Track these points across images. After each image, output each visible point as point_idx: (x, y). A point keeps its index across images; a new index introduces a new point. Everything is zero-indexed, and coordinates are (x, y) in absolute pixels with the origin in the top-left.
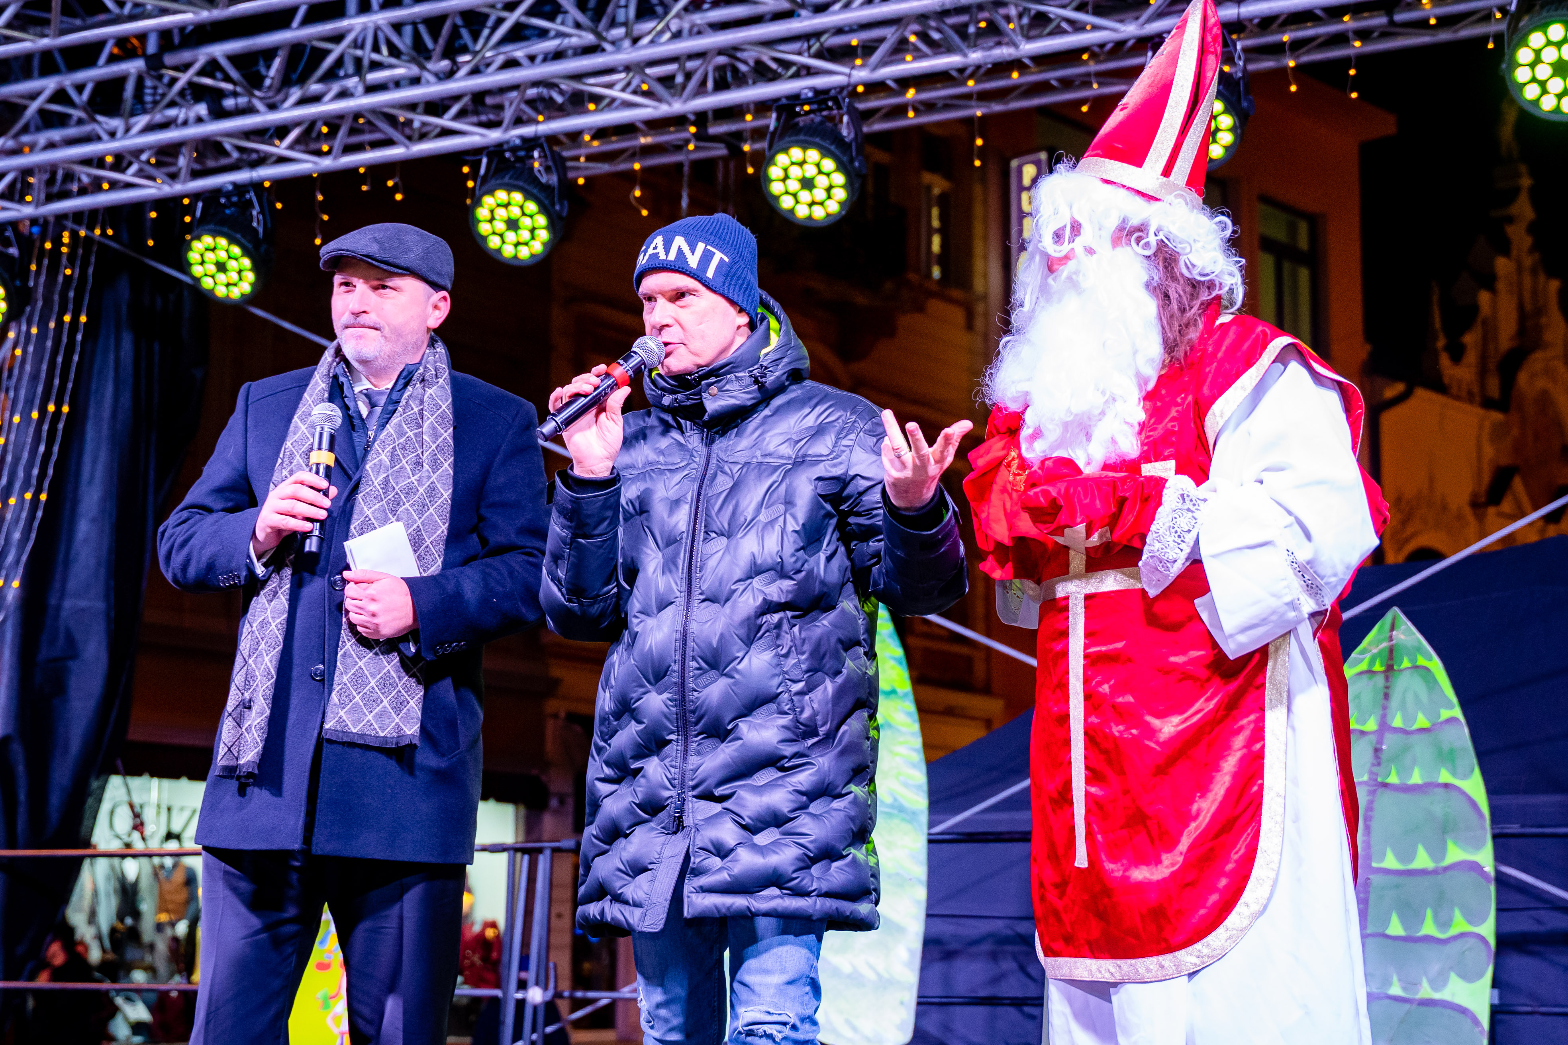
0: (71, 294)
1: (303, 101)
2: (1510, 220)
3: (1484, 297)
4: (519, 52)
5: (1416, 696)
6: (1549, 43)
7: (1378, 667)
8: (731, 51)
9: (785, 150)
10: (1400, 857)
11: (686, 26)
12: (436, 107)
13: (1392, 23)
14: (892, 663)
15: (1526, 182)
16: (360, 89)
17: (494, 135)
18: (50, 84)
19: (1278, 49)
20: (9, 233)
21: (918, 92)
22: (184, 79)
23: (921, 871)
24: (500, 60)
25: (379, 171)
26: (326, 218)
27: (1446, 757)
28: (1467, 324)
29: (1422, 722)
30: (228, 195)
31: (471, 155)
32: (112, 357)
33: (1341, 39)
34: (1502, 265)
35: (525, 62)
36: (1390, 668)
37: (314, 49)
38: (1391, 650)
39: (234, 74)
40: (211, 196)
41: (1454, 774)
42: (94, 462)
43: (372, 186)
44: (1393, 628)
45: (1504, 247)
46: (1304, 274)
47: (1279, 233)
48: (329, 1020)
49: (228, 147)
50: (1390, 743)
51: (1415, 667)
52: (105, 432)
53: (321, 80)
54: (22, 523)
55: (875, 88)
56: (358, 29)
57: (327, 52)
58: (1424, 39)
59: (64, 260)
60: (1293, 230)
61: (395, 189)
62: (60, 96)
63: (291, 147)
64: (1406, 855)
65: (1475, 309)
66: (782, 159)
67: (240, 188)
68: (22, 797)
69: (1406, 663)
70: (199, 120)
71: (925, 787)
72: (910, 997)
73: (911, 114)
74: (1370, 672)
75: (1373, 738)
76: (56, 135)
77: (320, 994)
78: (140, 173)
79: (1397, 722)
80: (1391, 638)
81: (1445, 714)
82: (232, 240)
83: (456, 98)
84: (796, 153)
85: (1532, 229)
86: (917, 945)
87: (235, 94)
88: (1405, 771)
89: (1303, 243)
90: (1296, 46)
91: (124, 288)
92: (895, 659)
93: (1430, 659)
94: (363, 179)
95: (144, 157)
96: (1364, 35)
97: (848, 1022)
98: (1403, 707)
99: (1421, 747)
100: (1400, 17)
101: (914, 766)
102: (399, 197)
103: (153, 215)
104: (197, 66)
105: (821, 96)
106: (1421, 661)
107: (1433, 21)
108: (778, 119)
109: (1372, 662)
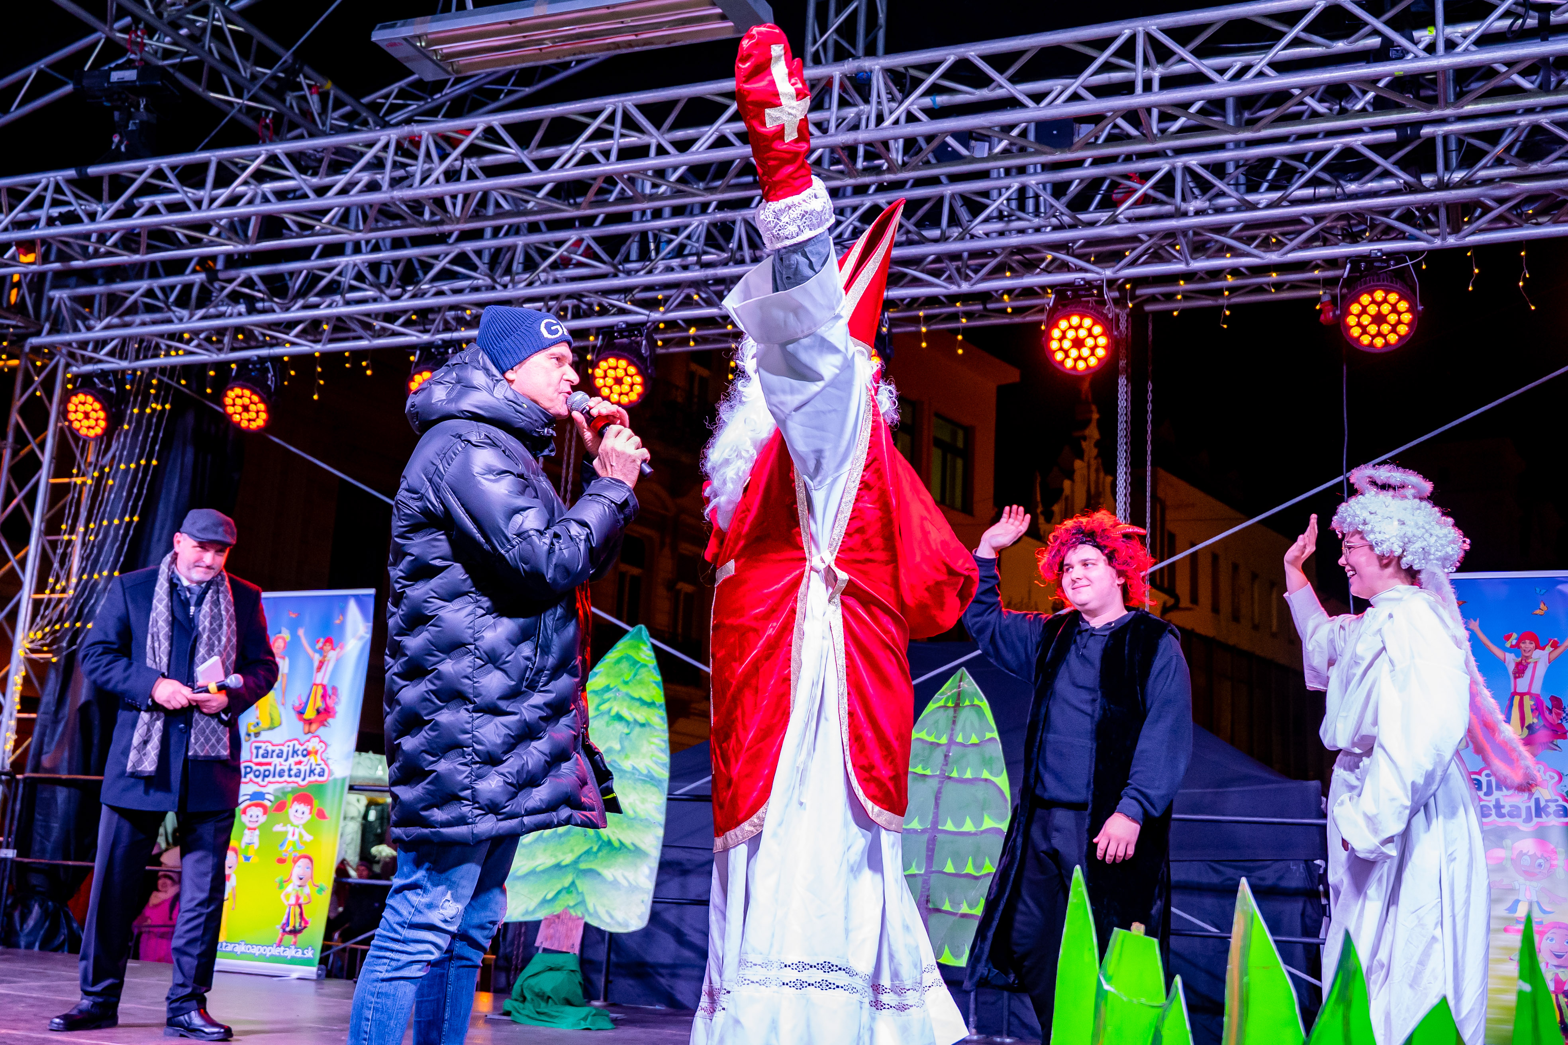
0: (154, 420)
1: (305, 307)
2: (1085, 438)
3: (1067, 484)
4: (446, 287)
5: (972, 723)
6: (1071, 327)
7: (950, 704)
8: (578, 296)
9: (606, 360)
10: (955, 824)
11: (551, 278)
12: (390, 317)
13: (985, 309)
14: (654, 685)
15: (1095, 416)
16: (341, 302)
17: (426, 337)
18: (144, 285)
19: (916, 320)
20: (111, 378)
21: (698, 329)
22: (230, 288)
23: (661, 818)
24: (434, 290)
25: (358, 355)
26: (322, 382)
27: (987, 763)
28: (1056, 500)
29: (974, 740)
30: (254, 363)
31: (410, 348)
32: (179, 461)
33: (955, 317)
34: (1078, 464)
35: (448, 293)
36: (957, 705)
37: (315, 275)
38: (959, 694)
39: (261, 286)
40: (243, 363)
41: (991, 773)
42: (162, 528)
43: (352, 364)
44: (961, 681)
45: (1080, 455)
46: (959, 463)
47: (946, 437)
48: (282, 896)
49: (256, 333)
50: (954, 752)
51: (973, 705)
52: (171, 510)
53: (317, 295)
54: (110, 564)
55: (671, 324)
56: (343, 264)
57: (323, 277)
58: (1006, 321)
59: (152, 398)
60: (954, 435)
61: (367, 368)
62: (150, 293)
63: (296, 336)
64: (959, 823)
65: (1062, 490)
66: (603, 365)
67: (262, 360)
68: (96, 741)
69: (967, 703)
70: (240, 314)
71: (668, 765)
72: (648, 898)
73: (692, 343)
74: (945, 707)
75: (944, 748)
76: (147, 317)
77: (278, 879)
78: (199, 346)
79: (960, 739)
80: (959, 687)
81: (988, 735)
82: (253, 392)
83: (404, 311)
84: (612, 361)
85: (1097, 444)
86: (655, 865)
87: (263, 300)
88: (962, 770)
89: (960, 444)
90: (928, 319)
91: (190, 419)
92: (656, 683)
93: (982, 701)
94: (347, 360)
95: (202, 336)
96: (969, 315)
97: (608, 912)
98: (963, 729)
99: (973, 756)
100: (990, 306)
101: (662, 751)
102: (369, 372)
103: (212, 373)
104: (239, 280)
105: (632, 328)
106: (976, 702)
107: (1009, 310)
108: (603, 340)
109: (947, 701)
